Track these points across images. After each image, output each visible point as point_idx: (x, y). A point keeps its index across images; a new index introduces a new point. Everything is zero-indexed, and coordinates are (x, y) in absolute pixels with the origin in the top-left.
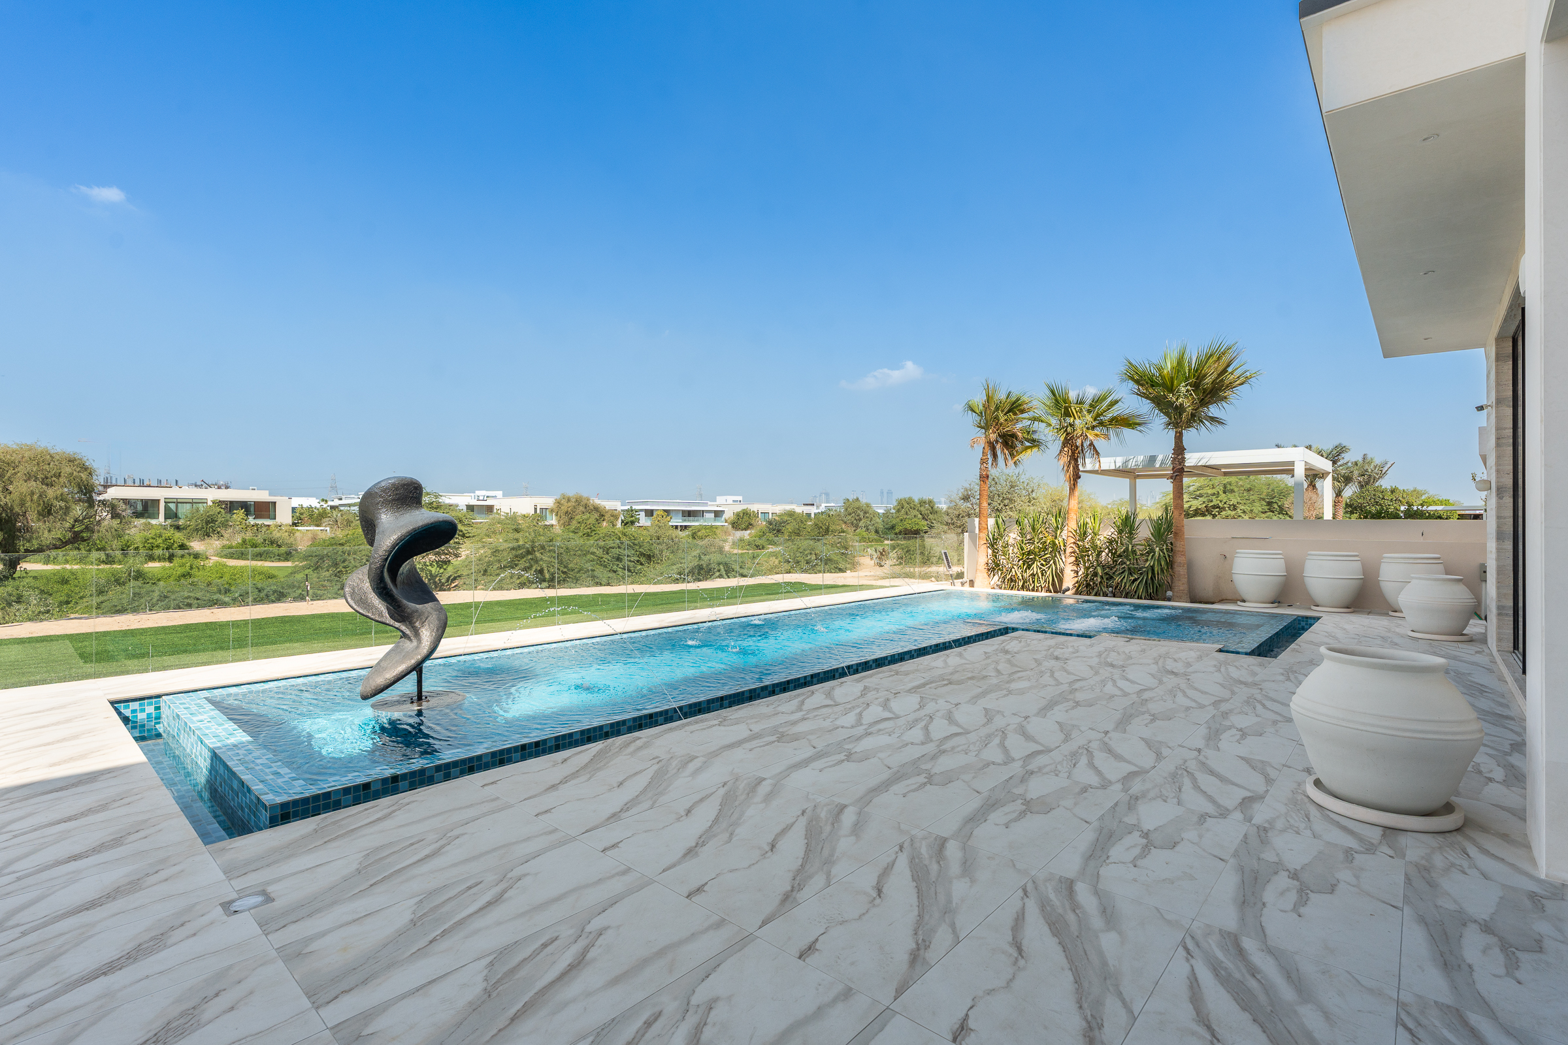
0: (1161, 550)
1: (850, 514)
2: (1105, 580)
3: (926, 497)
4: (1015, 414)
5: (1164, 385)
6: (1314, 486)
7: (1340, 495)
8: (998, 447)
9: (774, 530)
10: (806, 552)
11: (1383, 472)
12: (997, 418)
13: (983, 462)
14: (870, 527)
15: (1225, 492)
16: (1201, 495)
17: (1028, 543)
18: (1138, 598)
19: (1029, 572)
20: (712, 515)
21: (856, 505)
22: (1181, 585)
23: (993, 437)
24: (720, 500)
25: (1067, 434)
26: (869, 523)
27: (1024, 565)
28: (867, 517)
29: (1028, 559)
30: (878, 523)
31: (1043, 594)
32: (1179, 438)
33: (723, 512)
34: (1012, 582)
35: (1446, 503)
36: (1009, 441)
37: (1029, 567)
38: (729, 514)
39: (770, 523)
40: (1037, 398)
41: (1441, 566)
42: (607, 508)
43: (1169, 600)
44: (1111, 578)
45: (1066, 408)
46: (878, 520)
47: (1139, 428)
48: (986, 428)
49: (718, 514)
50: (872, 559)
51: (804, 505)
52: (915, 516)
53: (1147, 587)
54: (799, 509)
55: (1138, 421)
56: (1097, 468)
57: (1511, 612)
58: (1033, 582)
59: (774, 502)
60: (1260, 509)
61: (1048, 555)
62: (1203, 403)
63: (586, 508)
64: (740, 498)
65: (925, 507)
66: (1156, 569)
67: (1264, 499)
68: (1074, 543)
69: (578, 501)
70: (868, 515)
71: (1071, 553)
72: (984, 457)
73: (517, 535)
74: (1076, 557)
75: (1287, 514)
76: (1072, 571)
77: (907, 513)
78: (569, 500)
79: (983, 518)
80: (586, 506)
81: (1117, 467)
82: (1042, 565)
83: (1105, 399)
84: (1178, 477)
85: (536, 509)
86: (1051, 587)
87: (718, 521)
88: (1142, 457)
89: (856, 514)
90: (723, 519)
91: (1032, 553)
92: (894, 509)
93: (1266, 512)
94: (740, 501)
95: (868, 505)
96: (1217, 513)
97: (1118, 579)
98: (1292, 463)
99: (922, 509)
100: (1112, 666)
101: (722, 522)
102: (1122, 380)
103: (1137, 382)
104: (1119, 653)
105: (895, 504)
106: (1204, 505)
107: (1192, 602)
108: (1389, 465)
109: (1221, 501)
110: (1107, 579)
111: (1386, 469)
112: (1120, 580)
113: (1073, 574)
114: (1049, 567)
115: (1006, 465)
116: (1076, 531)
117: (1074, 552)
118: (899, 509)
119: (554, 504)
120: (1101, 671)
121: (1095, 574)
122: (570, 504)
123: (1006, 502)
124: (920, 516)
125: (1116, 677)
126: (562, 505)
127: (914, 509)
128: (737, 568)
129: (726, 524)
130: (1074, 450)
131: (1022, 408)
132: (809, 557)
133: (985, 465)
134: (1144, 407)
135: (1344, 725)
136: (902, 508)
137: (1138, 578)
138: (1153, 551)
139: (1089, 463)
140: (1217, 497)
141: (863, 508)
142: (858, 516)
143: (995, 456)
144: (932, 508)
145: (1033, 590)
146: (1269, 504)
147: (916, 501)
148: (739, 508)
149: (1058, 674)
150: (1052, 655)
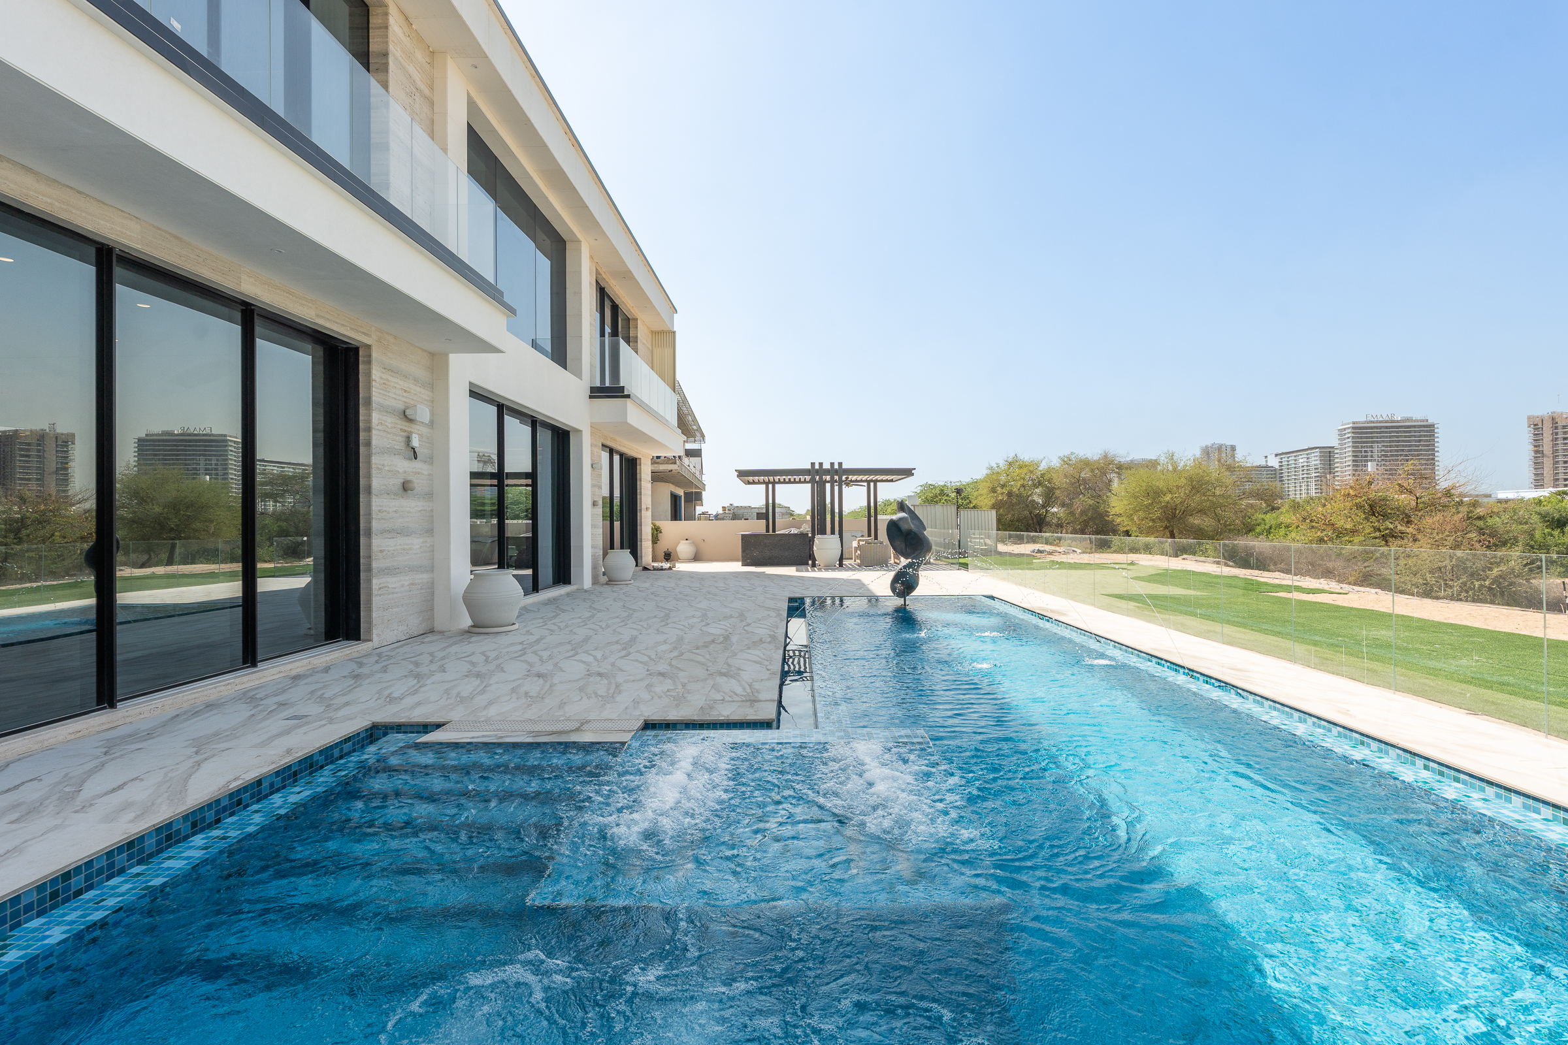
100: (600, 675)
104: (595, 693)
120: (610, 667)
125: (595, 663)
149: (646, 659)
150: (671, 678)
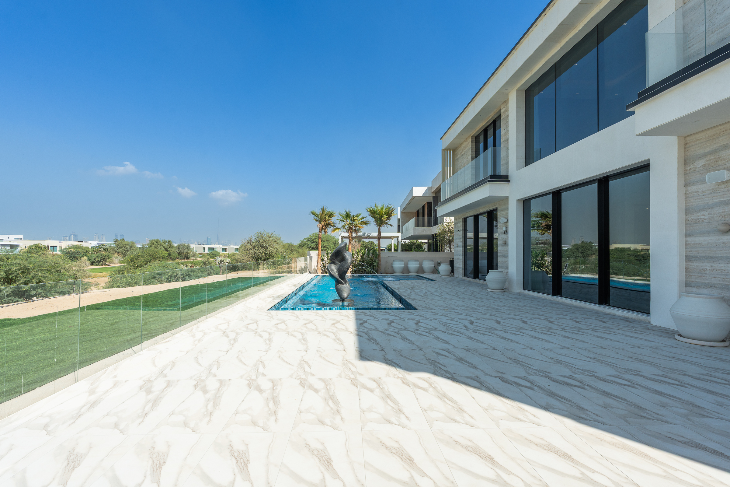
1: (121, 248)
3: (167, 239)
5: (377, 214)
21: (124, 242)
28: (132, 250)
32: (379, 229)
33: (18, 246)
38: (21, 246)
47: (369, 225)
49: (12, 247)
52: (161, 249)
64: (22, 237)
65: (166, 244)
70: (133, 248)
77: (156, 247)
84: (379, 240)
92: (148, 245)
94: (21, 239)
99: (165, 245)
103: (371, 213)
105: (149, 242)
118: (151, 245)
124: (164, 249)
127: (160, 245)
134: (371, 220)
136: (153, 245)
141: (130, 244)
142: (126, 249)
144: (170, 245)
147: (161, 242)
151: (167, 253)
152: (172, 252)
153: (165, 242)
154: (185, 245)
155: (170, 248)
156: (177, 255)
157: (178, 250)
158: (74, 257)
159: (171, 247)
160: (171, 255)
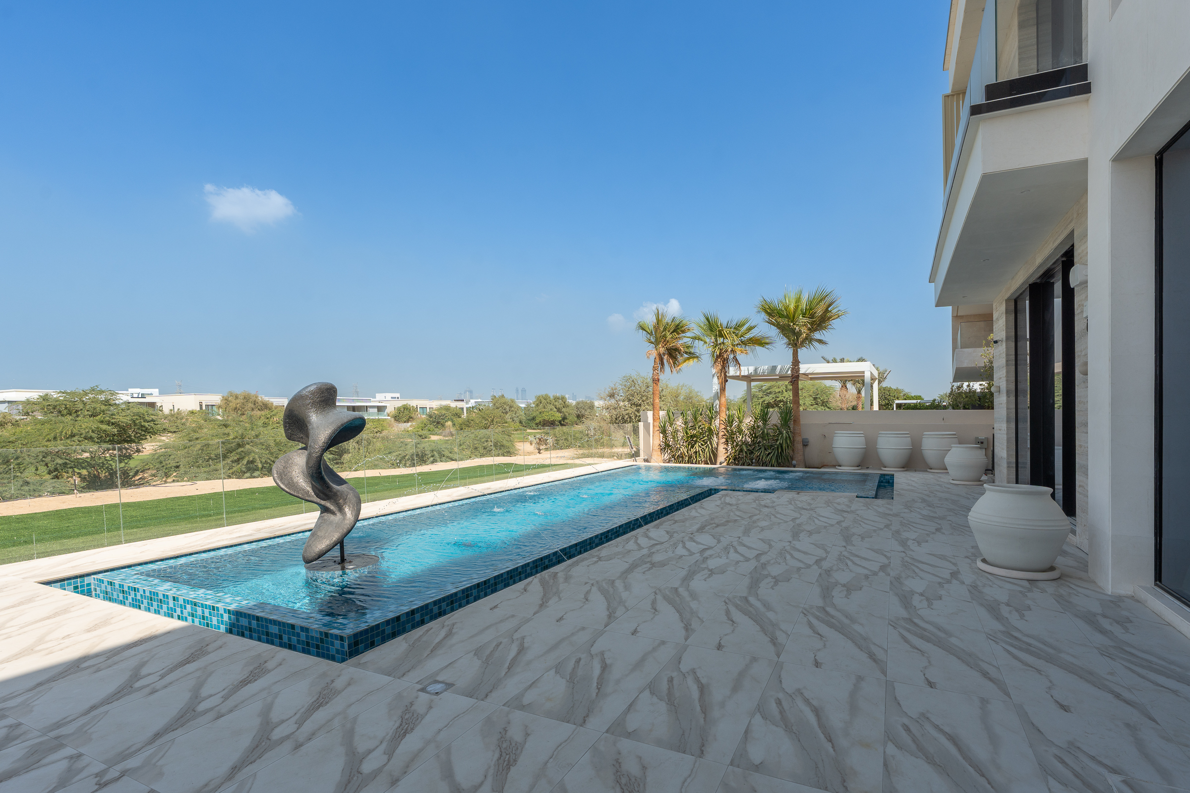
0: (787, 432)
1: (498, 408)
2: (748, 454)
3: (559, 394)
4: (678, 334)
5: (787, 317)
6: (846, 386)
7: (860, 393)
8: (665, 357)
9: (434, 422)
10: (483, 440)
11: (884, 377)
12: (665, 336)
13: (654, 369)
14: (515, 419)
15: (786, 391)
16: (770, 393)
17: (691, 429)
18: (771, 466)
19: (693, 450)
20: (376, 410)
21: (503, 401)
22: (799, 456)
23: (662, 350)
24: (380, 397)
25: (720, 349)
26: (514, 415)
27: (689, 445)
28: (512, 411)
29: (691, 440)
30: (521, 415)
31: (703, 466)
32: (795, 354)
33: (385, 407)
34: (680, 458)
35: (918, 397)
36: (673, 353)
37: (692, 447)
38: (391, 407)
39: (430, 416)
40: (695, 324)
41: (956, 439)
42: (275, 404)
43: (794, 467)
44: (752, 453)
45: (720, 331)
46: (521, 413)
47: (767, 346)
48: (656, 343)
49: (381, 409)
50: (531, 444)
51: (455, 400)
52: (551, 409)
53: (777, 458)
54: (453, 405)
55: (767, 341)
56: (738, 374)
57: (1014, 465)
58: (696, 457)
59: (431, 398)
60: (810, 403)
61: (706, 438)
62: (812, 330)
63: (255, 404)
64: (398, 395)
65: (559, 402)
66: (784, 446)
67: (811, 396)
68: (724, 428)
69: (247, 398)
70: (513, 409)
71: (723, 435)
72: (656, 366)
73: (227, 431)
74: (726, 439)
75: (826, 406)
76: (724, 448)
77: (544, 407)
78: (237, 398)
79: (656, 411)
80: (255, 403)
81: (750, 373)
82: (702, 445)
83: (743, 325)
84: (795, 382)
85: (201, 406)
86: (708, 461)
87: (381, 415)
88: (767, 367)
89: (503, 407)
90: (385, 413)
91: (695, 436)
92: (534, 404)
93: (813, 405)
94: (398, 398)
95: (513, 401)
96: (782, 406)
97: (757, 454)
98: (863, 372)
99: (557, 403)
101: (385, 416)
102: (759, 312)
103: (770, 314)
105: (535, 400)
106: (774, 400)
107: (806, 467)
108: (888, 373)
109: (784, 397)
110: (750, 454)
111: (886, 375)
112: (758, 454)
113: (724, 451)
114: (707, 446)
115: (672, 371)
116: (726, 420)
117: (724, 435)
118: (537, 404)
119: (222, 401)
121: (741, 450)
122: (238, 401)
123: (644, 398)
124: (555, 409)
126: (231, 402)
127: (550, 404)
128: (446, 453)
129: (389, 418)
130: (722, 359)
131: (683, 329)
132: (486, 444)
133: (657, 371)
134: (772, 332)
135: (1007, 526)
136: (541, 403)
137: (772, 452)
138: (781, 433)
139: (732, 371)
140: (782, 394)
141: (509, 403)
142: (504, 410)
143: (662, 364)
144: (564, 403)
145: (696, 463)
146: (815, 399)
147: (552, 398)
148: (400, 404)
149: (778, 516)
150: (761, 505)
151: (560, 415)
152: (567, 414)
153: (556, 399)
154: (586, 403)
155: (564, 407)
156: (576, 419)
157: (577, 411)
158: (438, 423)
159: (566, 406)
160: (566, 419)
